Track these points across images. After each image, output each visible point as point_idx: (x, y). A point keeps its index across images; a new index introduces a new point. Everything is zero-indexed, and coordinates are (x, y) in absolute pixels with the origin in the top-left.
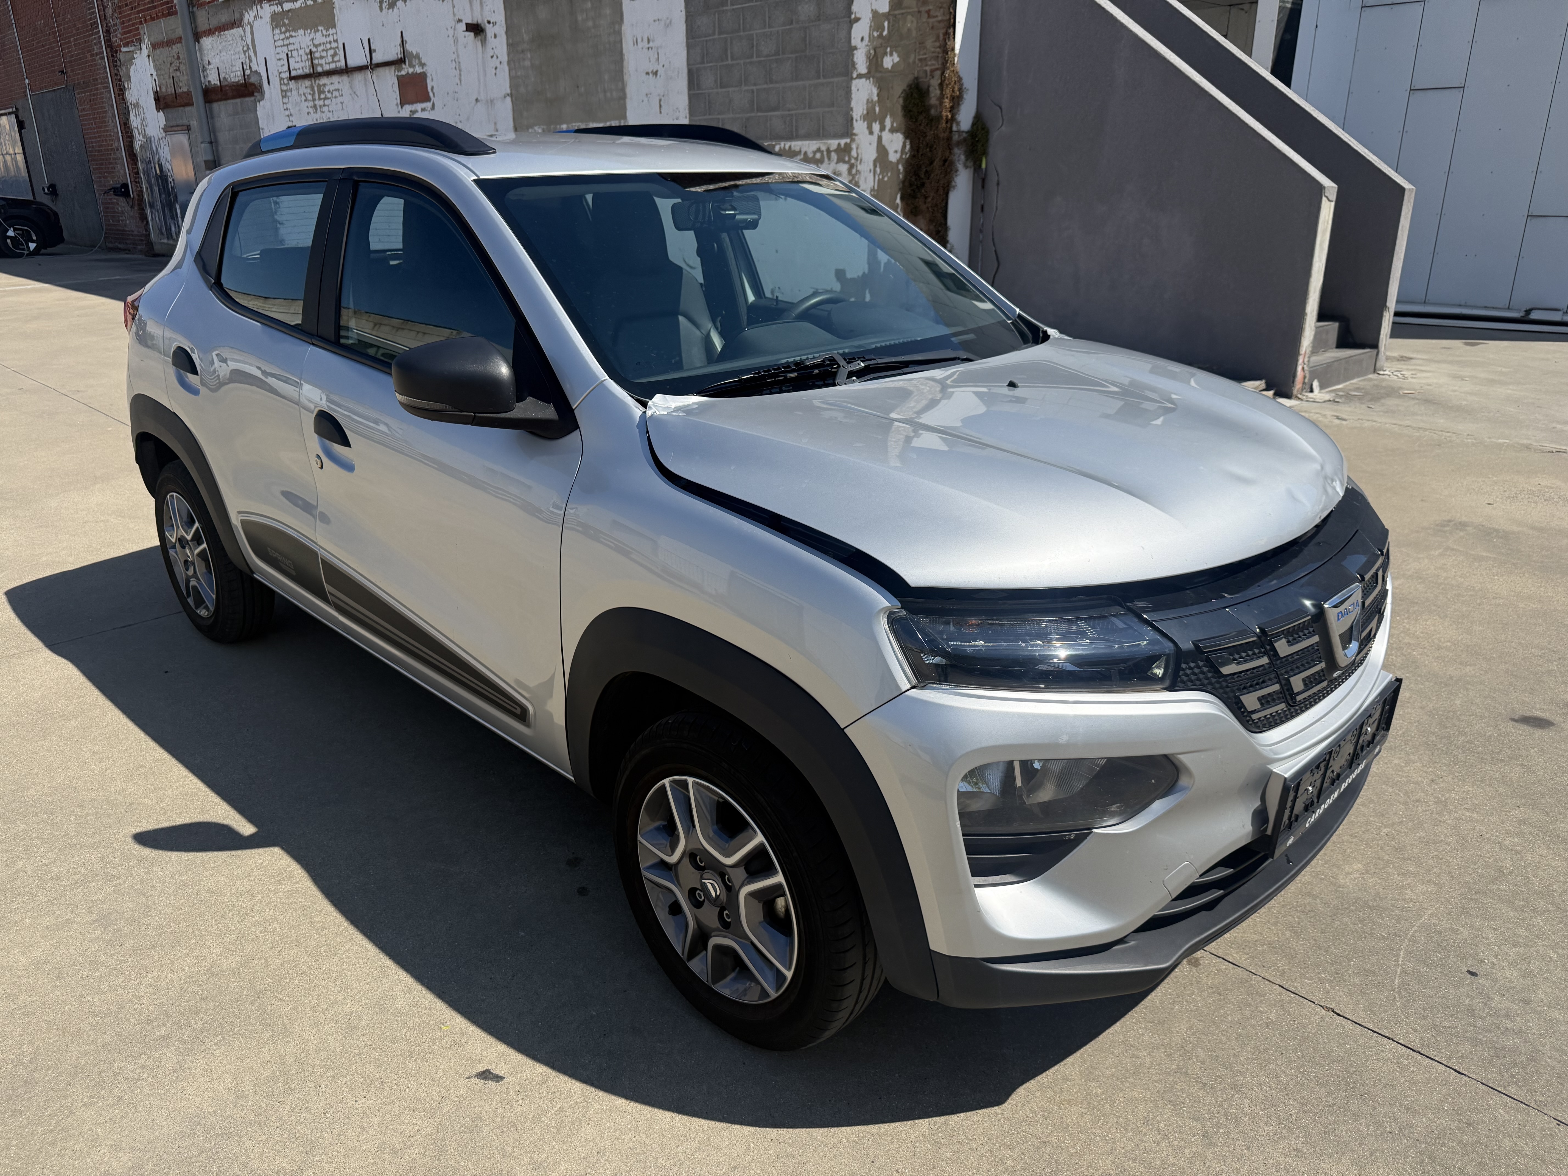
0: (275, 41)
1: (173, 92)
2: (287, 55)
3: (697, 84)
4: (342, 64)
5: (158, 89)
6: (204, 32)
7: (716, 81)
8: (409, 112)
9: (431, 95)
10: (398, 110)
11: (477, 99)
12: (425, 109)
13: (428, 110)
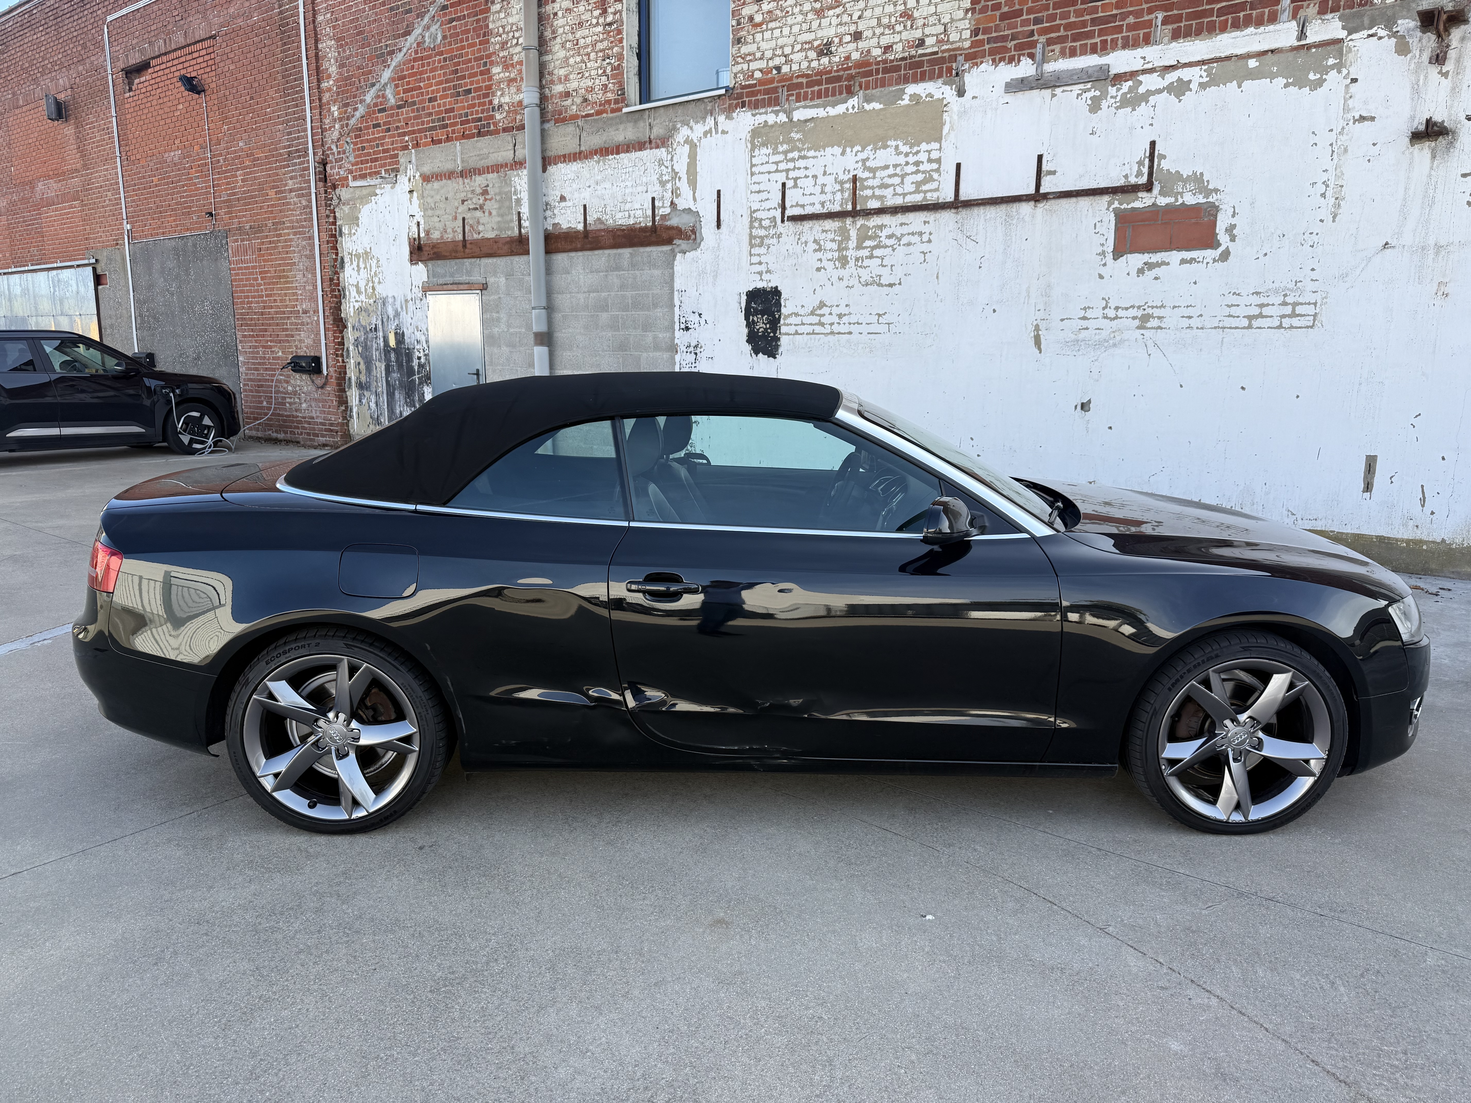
0: (752, 166)
1: (461, 237)
2: (784, 185)
4: (948, 196)
5: (422, 235)
6: (564, 156)
8: (1140, 265)
9: (1223, 238)
10: (1104, 262)
11: (1387, 244)
12: (1192, 261)
13: (1205, 261)
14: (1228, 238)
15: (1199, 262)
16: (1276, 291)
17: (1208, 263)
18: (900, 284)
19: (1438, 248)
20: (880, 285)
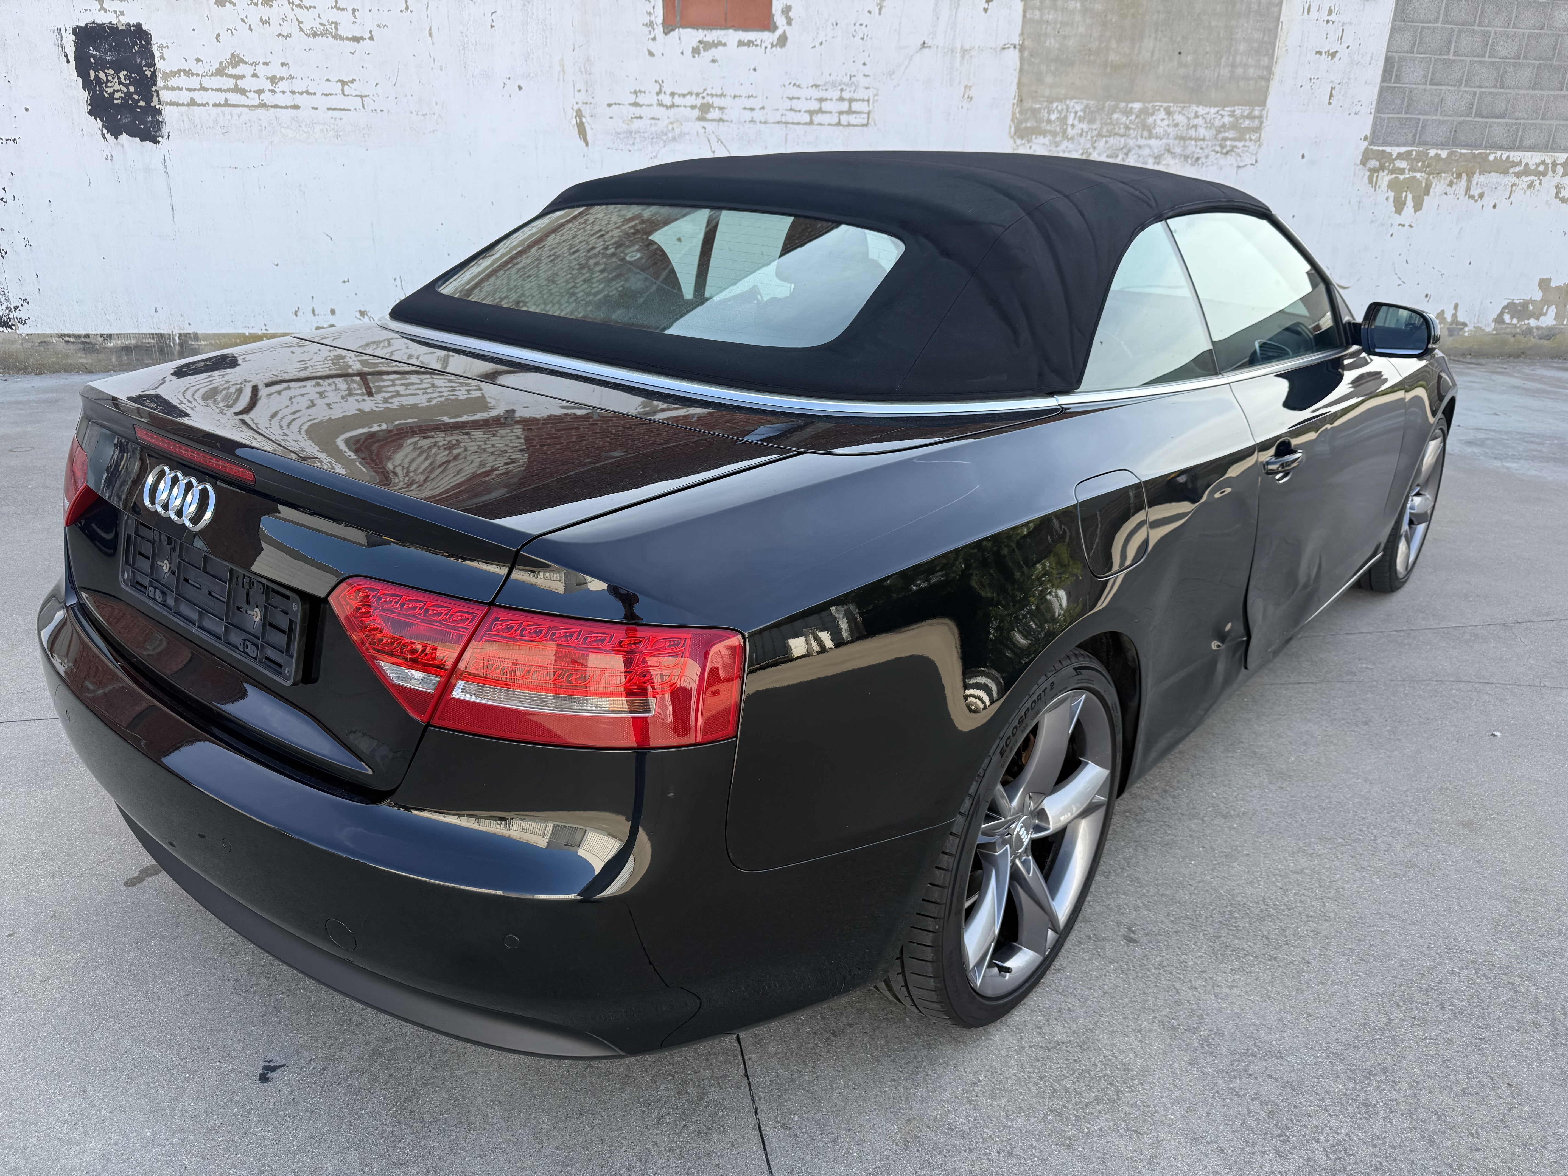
3: (1396, 76)
7: (1425, 76)
8: (695, 43)
9: (779, 19)
10: (652, 36)
11: (924, 43)
12: (749, 43)
13: (763, 46)
14: (784, 21)
15: (757, 46)
16: (834, 85)
17: (766, 48)
18: (371, 38)
19: (964, 51)
20: (336, 37)
